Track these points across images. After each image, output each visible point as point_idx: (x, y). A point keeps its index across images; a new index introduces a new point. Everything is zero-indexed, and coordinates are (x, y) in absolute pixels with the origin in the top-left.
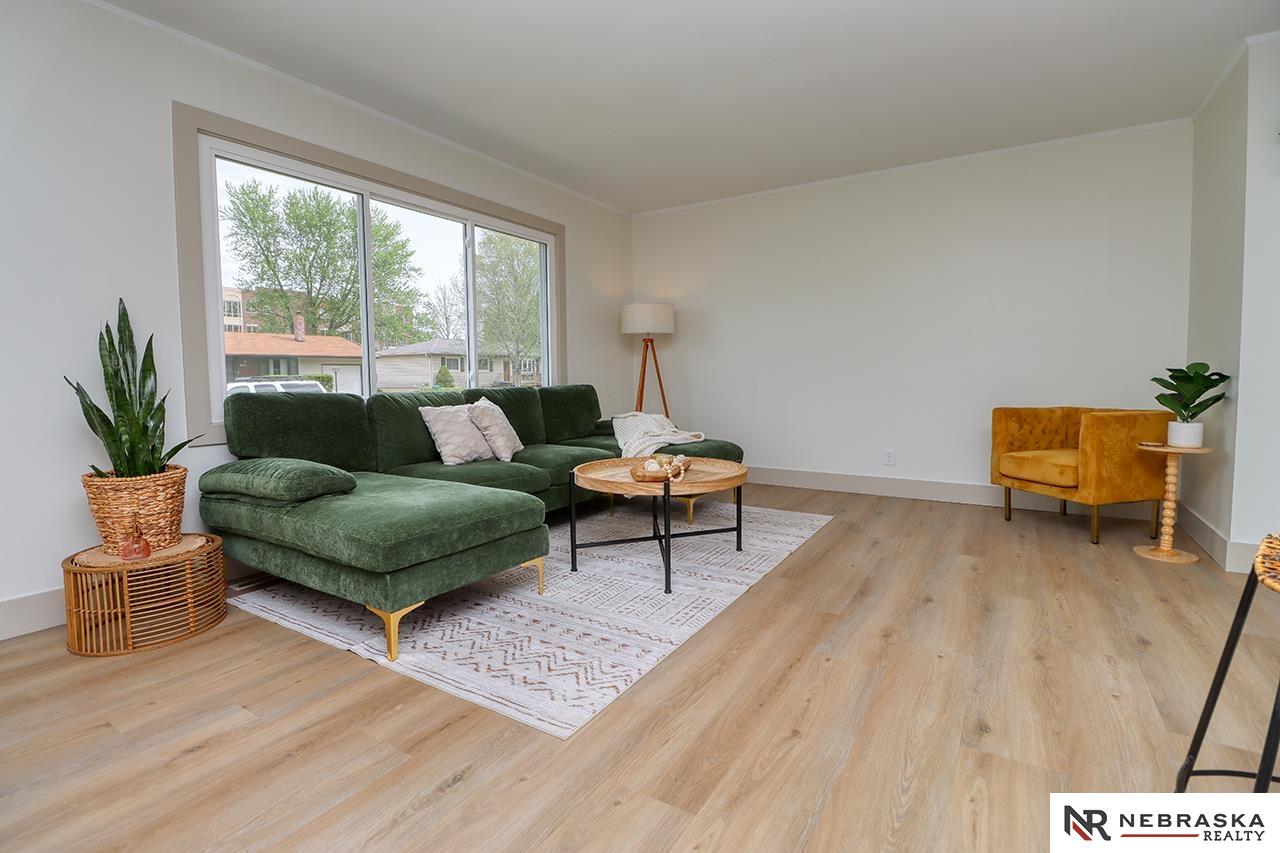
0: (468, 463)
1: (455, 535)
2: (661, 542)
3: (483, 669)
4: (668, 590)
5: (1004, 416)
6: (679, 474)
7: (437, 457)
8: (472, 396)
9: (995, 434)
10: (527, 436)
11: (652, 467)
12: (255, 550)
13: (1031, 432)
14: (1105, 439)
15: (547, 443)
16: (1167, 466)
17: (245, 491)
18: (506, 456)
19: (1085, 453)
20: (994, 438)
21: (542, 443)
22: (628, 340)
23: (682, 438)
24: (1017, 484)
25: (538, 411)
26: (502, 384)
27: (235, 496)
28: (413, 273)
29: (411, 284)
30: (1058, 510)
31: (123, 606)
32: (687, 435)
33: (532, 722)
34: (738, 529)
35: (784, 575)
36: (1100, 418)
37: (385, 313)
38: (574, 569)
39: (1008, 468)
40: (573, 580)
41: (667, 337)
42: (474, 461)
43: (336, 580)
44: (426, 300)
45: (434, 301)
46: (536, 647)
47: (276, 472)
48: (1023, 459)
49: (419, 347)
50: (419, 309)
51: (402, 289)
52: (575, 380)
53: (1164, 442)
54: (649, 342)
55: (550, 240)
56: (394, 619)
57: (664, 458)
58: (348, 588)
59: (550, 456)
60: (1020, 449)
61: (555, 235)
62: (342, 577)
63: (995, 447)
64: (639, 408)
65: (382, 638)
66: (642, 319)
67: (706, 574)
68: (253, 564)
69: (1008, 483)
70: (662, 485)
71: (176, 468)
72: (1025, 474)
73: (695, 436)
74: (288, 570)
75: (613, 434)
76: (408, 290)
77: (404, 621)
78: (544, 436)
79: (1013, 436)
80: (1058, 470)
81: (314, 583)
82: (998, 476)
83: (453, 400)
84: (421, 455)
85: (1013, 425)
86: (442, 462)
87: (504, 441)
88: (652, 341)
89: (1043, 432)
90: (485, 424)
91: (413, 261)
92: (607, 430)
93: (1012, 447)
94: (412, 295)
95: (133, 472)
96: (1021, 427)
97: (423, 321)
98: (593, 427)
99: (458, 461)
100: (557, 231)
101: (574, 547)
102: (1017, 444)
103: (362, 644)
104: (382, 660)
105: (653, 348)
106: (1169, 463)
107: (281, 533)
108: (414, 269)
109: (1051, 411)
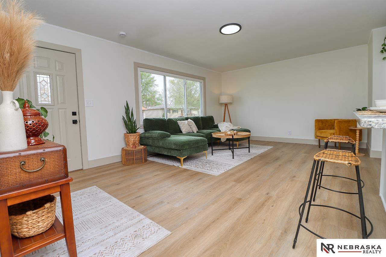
0: (187, 133)
1: (192, 144)
2: (231, 150)
3: (199, 168)
4: (233, 158)
5: (318, 121)
6: (235, 135)
7: (181, 132)
8: (187, 119)
9: (315, 126)
10: (199, 128)
11: (229, 133)
12: (152, 148)
13: (325, 125)
14: (341, 126)
15: (203, 129)
16: (356, 133)
17: (151, 137)
18: (195, 132)
19: (336, 129)
20: (315, 127)
21: (202, 129)
22: (222, 104)
23: (235, 128)
24: (321, 138)
25: (201, 122)
26: (181, 117)
27: (148, 138)
28: (155, 86)
29: (155, 89)
30: (334, 146)
31: (134, 157)
32: (236, 127)
33: (210, 174)
34: (249, 148)
35: (259, 157)
36: (339, 121)
37: (148, 97)
38: (212, 155)
39: (318, 134)
40: (212, 156)
41: (231, 103)
42: (189, 133)
43: (170, 152)
44: (159, 93)
45: (161, 94)
46: (208, 165)
47: (157, 133)
48: (322, 132)
49: (157, 107)
50: (157, 96)
51: (153, 90)
52: (209, 114)
53: (356, 127)
54: (226, 105)
55: (202, 81)
56: (182, 159)
57: (232, 131)
58: (173, 154)
59: (205, 132)
60: (322, 130)
61: (203, 80)
62: (172, 152)
63: (316, 129)
64: (224, 121)
65: (180, 164)
66: (224, 99)
67: (241, 156)
68: (152, 151)
69: (319, 138)
70: (232, 136)
71: (138, 133)
72: (322, 135)
73: (239, 128)
74: (160, 152)
75: (218, 128)
76: (154, 91)
77: (184, 160)
78: (202, 128)
79: (320, 126)
80: (330, 134)
81: (166, 153)
82: (316, 137)
83: (183, 120)
84: (178, 131)
85: (320, 124)
86: (182, 133)
87: (195, 129)
88: (227, 105)
89: (329, 125)
90: (191, 125)
91: (156, 83)
92: (216, 126)
93: (320, 129)
94: (155, 92)
95: (132, 133)
96: (322, 124)
97: (158, 99)
98: (213, 126)
99: (186, 133)
100: (203, 79)
101: (212, 150)
102: (321, 128)
103: (176, 164)
104: (180, 166)
105: (227, 106)
106: (357, 132)
107: (159, 144)
108: (156, 85)
109: (331, 120)
